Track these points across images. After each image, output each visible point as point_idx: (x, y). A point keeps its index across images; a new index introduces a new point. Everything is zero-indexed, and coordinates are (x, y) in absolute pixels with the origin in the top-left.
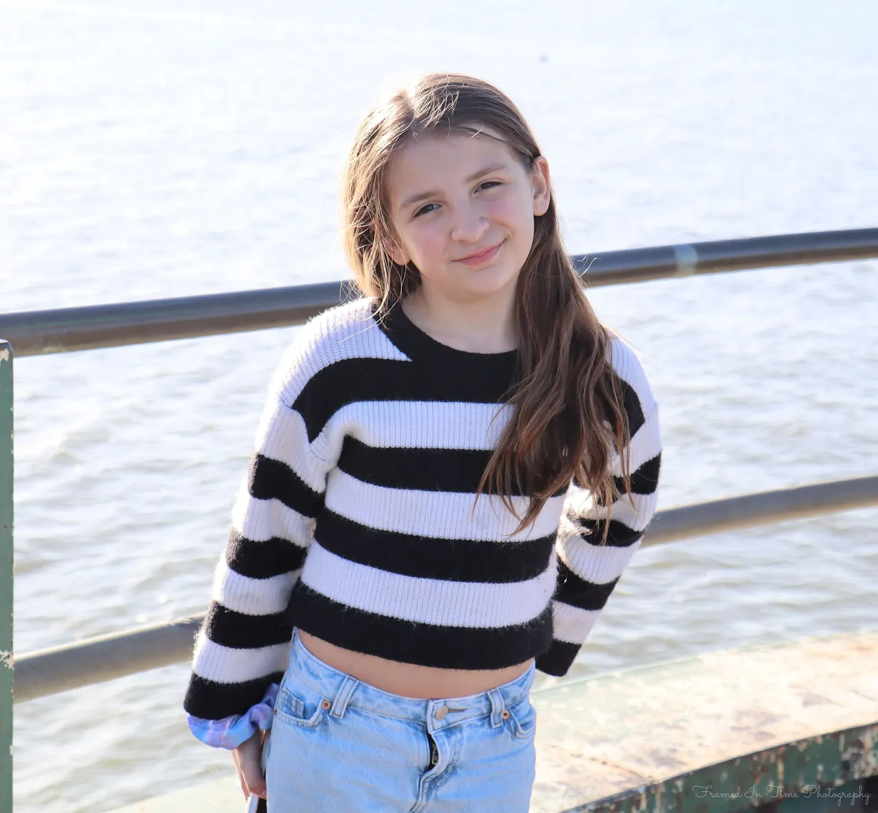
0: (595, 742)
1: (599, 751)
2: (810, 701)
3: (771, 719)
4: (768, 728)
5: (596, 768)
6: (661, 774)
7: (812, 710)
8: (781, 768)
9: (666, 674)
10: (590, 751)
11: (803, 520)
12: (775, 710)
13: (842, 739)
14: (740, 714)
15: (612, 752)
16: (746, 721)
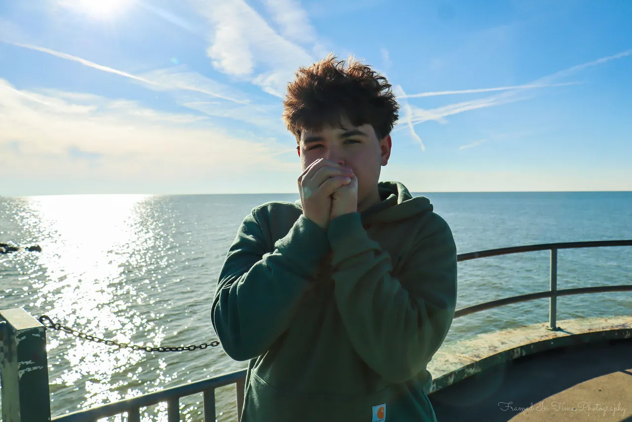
0: (463, 353)
1: (464, 355)
2: (503, 343)
3: (496, 347)
4: (496, 349)
5: (464, 359)
6: (478, 360)
7: (503, 345)
8: (500, 357)
9: (472, 339)
10: (462, 355)
11: (496, 307)
12: (497, 346)
13: (511, 351)
14: (490, 347)
15: (467, 355)
16: (491, 348)
